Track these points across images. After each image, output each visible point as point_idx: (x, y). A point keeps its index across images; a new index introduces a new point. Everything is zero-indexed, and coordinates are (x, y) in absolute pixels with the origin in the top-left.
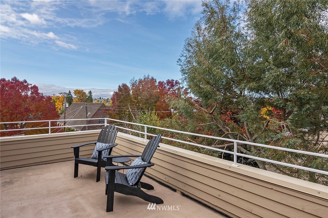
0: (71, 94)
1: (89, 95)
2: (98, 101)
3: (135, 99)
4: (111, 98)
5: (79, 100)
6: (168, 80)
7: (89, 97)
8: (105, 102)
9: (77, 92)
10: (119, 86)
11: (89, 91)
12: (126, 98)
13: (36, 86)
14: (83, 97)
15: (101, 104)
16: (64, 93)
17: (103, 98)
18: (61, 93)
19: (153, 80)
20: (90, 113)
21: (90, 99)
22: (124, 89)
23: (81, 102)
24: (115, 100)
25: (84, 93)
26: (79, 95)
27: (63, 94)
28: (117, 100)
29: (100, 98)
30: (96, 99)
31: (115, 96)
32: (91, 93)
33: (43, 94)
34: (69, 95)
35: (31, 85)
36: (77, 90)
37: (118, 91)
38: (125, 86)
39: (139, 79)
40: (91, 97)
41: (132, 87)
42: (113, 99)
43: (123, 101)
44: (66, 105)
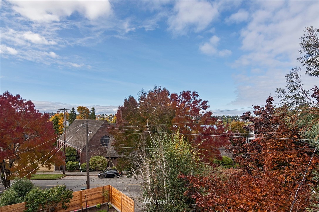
0: (74, 111)
1: (92, 112)
2: (101, 118)
3: (145, 115)
4: (116, 115)
5: (83, 116)
6: (184, 91)
7: (92, 113)
8: (107, 118)
9: (81, 109)
10: (126, 100)
11: (92, 108)
12: (133, 114)
13: (31, 101)
14: (86, 113)
15: (104, 121)
16: (64, 109)
17: (105, 115)
18: (61, 110)
19: (165, 92)
20: (91, 132)
21: (93, 115)
22: (130, 102)
23: (84, 119)
24: (121, 117)
25: (88, 110)
26: (82, 111)
27: (63, 111)
28: (123, 117)
29: (103, 115)
30: (99, 116)
31: (120, 112)
32: (94, 110)
33: (38, 111)
34: (73, 112)
35: (25, 100)
36: (80, 107)
37: (123, 106)
38: (132, 99)
39: (149, 91)
40: (94, 114)
41: (140, 100)
42: (118, 115)
43: (130, 118)
44: (66, 122)
